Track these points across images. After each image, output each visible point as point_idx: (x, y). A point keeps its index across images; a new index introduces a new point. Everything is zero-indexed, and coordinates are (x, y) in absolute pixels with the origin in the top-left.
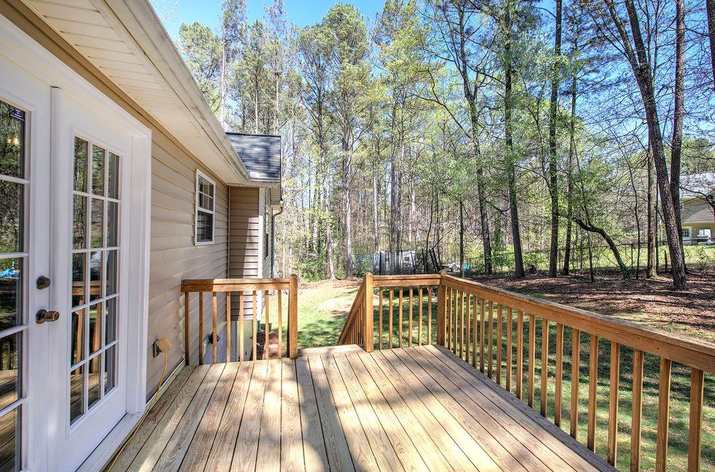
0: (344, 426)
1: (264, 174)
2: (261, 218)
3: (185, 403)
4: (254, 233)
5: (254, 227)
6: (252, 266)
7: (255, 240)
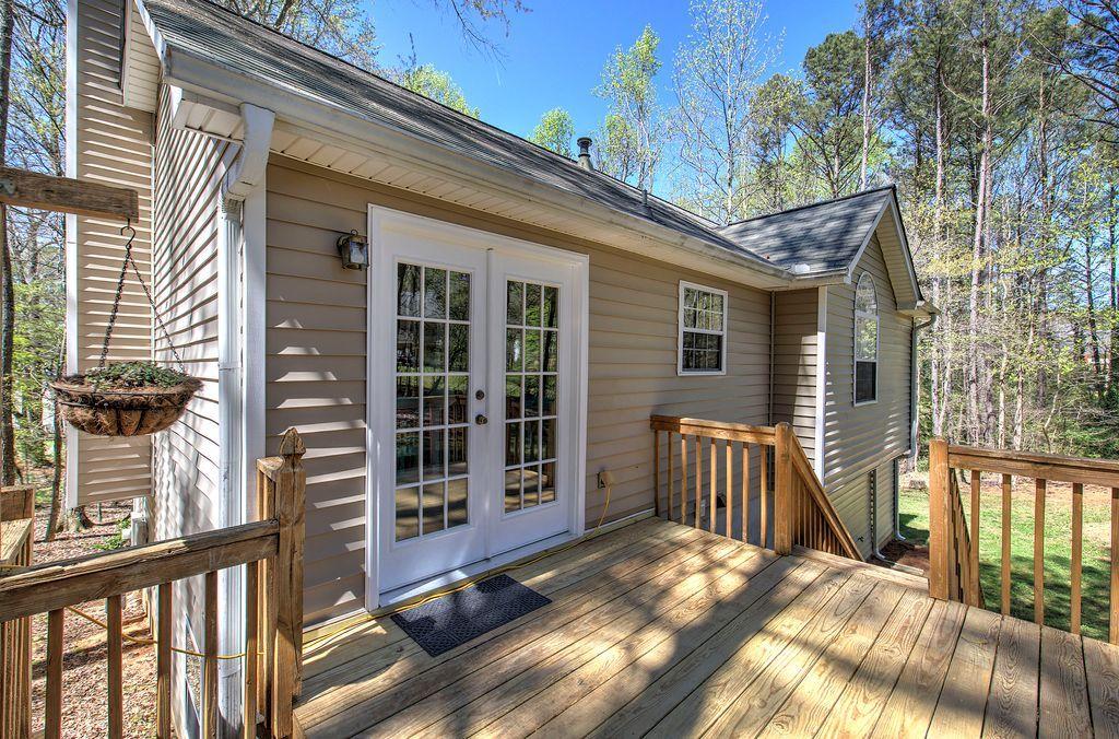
0: (741, 652)
1: (823, 264)
2: (821, 338)
3: (621, 545)
4: (809, 360)
5: (810, 350)
6: (806, 412)
7: (811, 371)
